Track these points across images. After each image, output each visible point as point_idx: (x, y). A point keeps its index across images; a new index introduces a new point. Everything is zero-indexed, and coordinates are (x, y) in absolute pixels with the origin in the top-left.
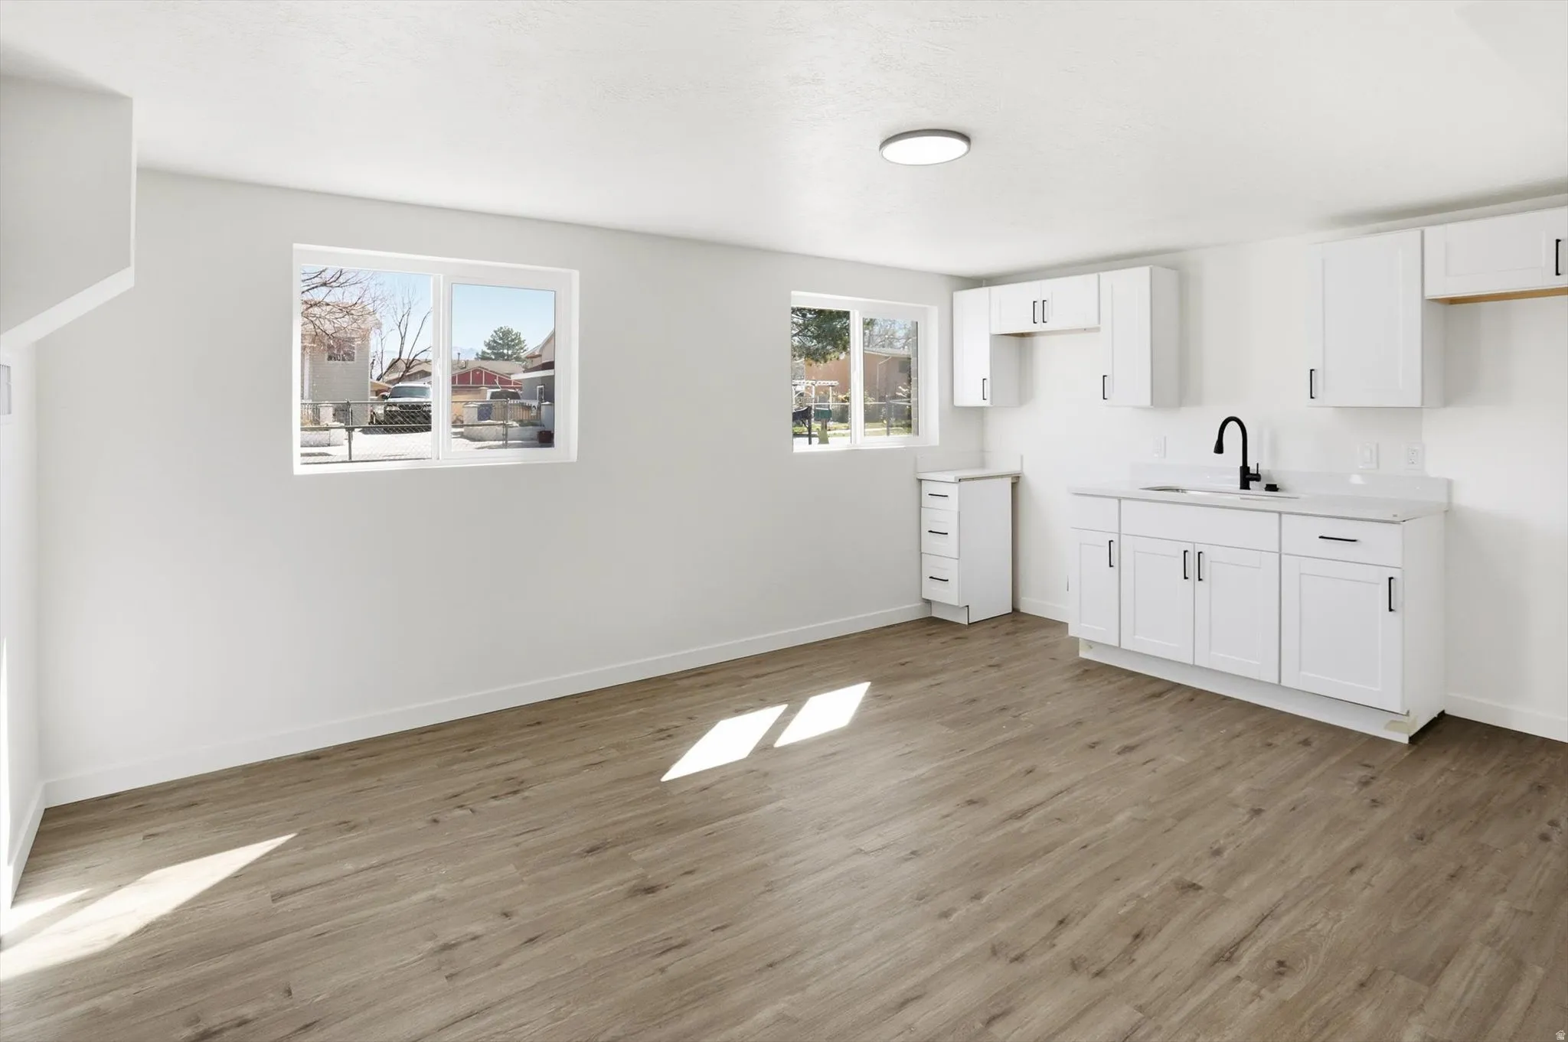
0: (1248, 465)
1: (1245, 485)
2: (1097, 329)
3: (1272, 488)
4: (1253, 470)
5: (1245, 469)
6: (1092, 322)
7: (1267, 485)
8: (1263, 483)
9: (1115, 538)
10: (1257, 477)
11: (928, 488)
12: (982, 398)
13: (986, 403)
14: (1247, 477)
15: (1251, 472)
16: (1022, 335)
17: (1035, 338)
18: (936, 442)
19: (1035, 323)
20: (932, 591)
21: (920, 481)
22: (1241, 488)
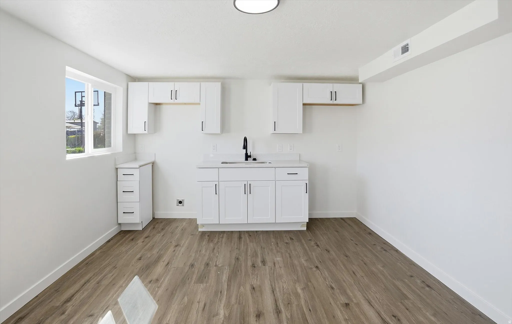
0: (248, 153)
1: (246, 159)
2: (199, 104)
3: (255, 159)
4: (249, 154)
5: (246, 154)
6: (198, 101)
7: (253, 159)
8: (252, 158)
9: (217, 183)
10: (250, 156)
11: (120, 172)
12: (144, 130)
13: (146, 132)
14: (247, 157)
15: (248, 155)
16: (157, 104)
17: (162, 106)
18: (121, 150)
19: (171, 99)
20: (123, 219)
21: (117, 169)
22: (245, 160)
